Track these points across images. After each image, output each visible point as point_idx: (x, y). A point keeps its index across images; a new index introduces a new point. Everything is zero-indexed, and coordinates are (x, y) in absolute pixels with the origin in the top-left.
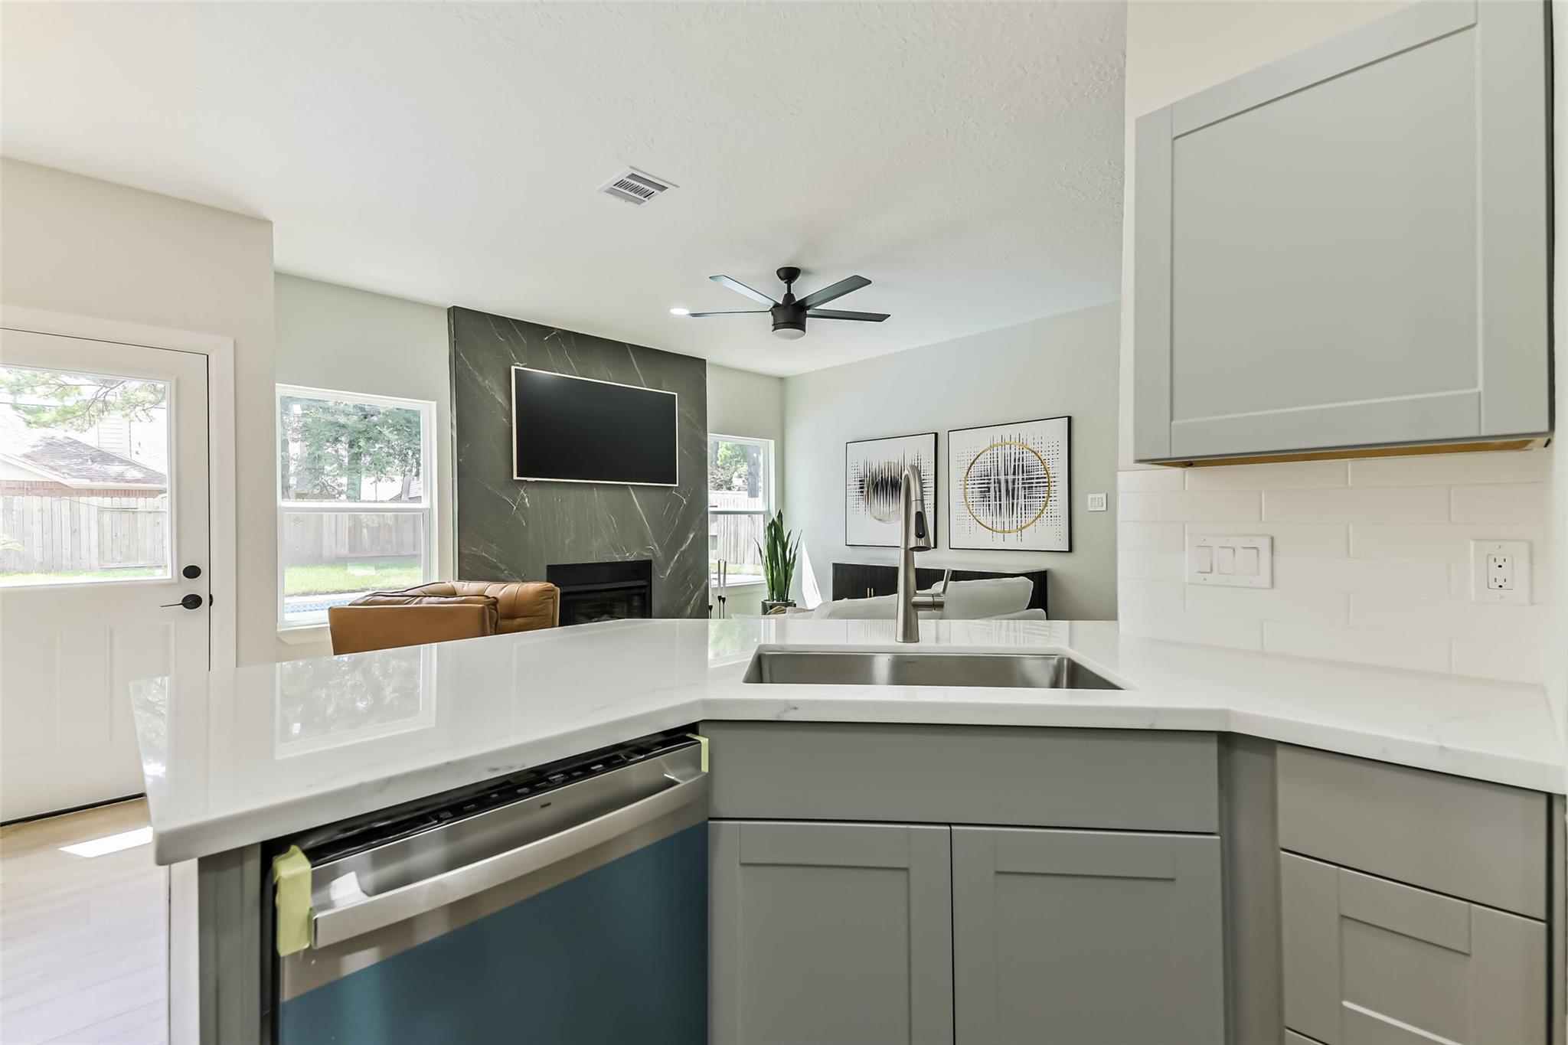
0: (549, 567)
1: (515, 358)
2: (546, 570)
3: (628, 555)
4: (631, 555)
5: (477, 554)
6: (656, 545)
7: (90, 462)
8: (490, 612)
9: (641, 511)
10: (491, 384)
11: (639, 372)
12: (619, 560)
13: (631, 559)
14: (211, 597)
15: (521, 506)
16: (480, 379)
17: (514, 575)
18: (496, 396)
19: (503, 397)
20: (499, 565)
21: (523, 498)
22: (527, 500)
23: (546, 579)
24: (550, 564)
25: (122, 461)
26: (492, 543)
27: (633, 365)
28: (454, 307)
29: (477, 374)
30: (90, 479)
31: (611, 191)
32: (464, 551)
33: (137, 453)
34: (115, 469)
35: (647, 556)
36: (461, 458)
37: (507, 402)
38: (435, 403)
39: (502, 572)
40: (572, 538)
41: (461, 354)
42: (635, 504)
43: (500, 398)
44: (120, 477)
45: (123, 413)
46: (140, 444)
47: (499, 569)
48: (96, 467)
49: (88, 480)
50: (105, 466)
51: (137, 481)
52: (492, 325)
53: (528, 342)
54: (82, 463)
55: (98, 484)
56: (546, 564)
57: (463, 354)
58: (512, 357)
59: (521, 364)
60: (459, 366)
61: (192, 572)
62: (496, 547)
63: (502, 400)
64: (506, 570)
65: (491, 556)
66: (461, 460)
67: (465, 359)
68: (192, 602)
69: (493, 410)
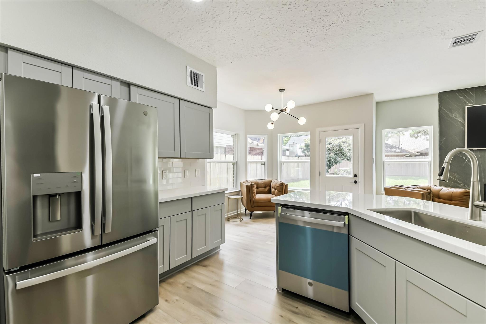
1: (468, 103)
2: (484, 185)
7: (388, 148)
8: (426, 195)
10: (456, 115)
14: (359, 181)
16: (450, 114)
18: (458, 119)
25: (396, 147)
26: (455, 173)
28: (440, 92)
29: (449, 113)
30: (388, 153)
31: (453, 46)
33: (401, 145)
34: (394, 149)
36: (441, 143)
37: (463, 120)
38: (432, 126)
44: (395, 152)
45: (397, 134)
46: (402, 142)
47: (459, 183)
48: (390, 149)
49: (387, 153)
50: (392, 149)
51: (399, 152)
52: (457, 94)
53: (475, 95)
54: (387, 149)
55: (390, 154)
56: (484, 183)
57: (443, 108)
58: (467, 103)
59: (471, 105)
60: (441, 112)
61: (355, 176)
62: (457, 175)
63: (461, 120)
64: (461, 184)
65: (454, 178)
66: (441, 144)
67: (444, 109)
68: (355, 182)
69: (456, 125)
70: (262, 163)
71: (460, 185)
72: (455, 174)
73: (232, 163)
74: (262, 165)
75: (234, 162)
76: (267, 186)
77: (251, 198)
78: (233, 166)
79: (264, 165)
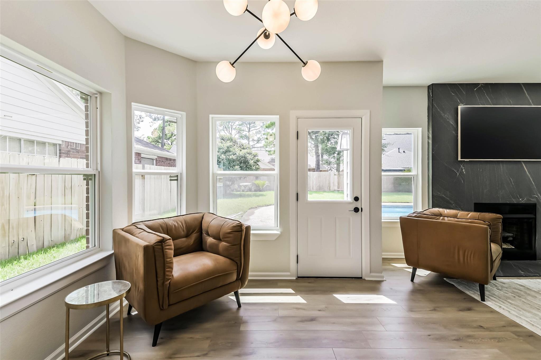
0: (475, 204)
1: (460, 102)
2: (474, 205)
3: (521, 199)
4: (523, 200)
5: (440, 195)
6: (539, 195)
9: (529, 175)
10: (448, 117)
11: (529, 98)
12: (515, 202)
13: (523, 202)
14: (362, 209)
15: (461, 173)
16: (443, 115)
17: (458, 206)
18: (450, 122)
19: (453, 121)
20: (451, 201)
21: (462, 169)
22: (464, 170)
23: (473, 209)
24: (475, 202)
27: (525, 94)
28: (432, 84)
29: (441, 112)
32: (434, 194)
35: (533, 201)
37: (455, 124)
38: (420, 129)
39: (452, 204)
40: (488, 189)
41: (435, 105)
42: (526, 171)
43: (452, 122)
47: (451, 203)
52: (448, 88)
53: (466, 93)
56: (474, 202)
57: (436, 105)
58: (458, 102)
59: (462, 105)
60: (434, 110)
61: (356, 199)
62: (449, 193)
63: (453, 123)
64: (453, 204)
65: (447, 197)
66: (433, 153)
67: (436, 107)
68: (356, 210)
69: (448, 129)
70: (170, 177)
71: (452, 206)
72: (447, 191)
73: (85, 175)
74: (171, 180)
75: (90, 171)
76: (191, 232)
77: (160, 283)
78: (88, 184)
79: (177, 180)
